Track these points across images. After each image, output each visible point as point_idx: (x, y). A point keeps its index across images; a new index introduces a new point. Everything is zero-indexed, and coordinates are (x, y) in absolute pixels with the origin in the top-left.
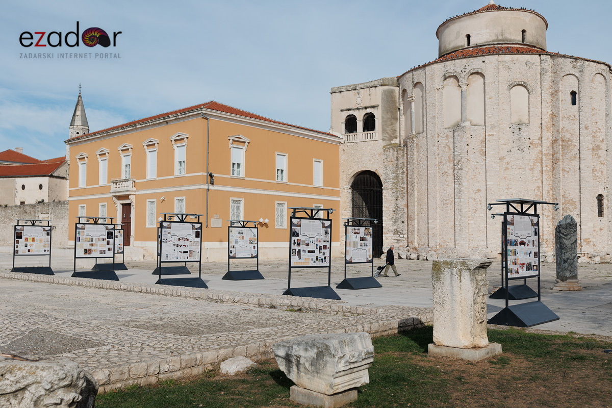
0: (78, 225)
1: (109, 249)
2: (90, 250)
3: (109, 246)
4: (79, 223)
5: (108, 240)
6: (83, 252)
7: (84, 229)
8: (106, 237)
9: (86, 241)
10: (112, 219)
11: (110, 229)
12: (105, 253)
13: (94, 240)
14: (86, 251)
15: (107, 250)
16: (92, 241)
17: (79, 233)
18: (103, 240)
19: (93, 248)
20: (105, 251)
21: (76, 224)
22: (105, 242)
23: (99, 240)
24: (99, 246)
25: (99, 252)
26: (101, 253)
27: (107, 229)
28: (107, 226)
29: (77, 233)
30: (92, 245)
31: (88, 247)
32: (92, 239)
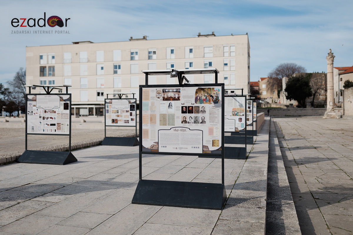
0: (107, 101)
1: (132, 120)
2: (117, 120)
3: (132, 117)
4: (107, 99)
5: (131, 112)
6: (111, 122)
7: (111, 103)
8: (129, 109)
9: (113, 112)
10: (134, 94)
11: (133, 103)
12: (128, 123)
13: (119, 112)
14: (113, 121)
15: (130, 120)
16: (118, 113)
17: (107, 107)
18: (127, 112)
19: (118, 118)
20: (128, 121)
21: (105, 99)
22: (129, 114)
23: (123, 112)
24: (123, 116)
25: (124, 122)
26: (125, 123)
27: (130, 103)
28: (130, 100)
29: (106, 106)
30: (118, 116)
31: (115, 118)
32: (118, 111)
